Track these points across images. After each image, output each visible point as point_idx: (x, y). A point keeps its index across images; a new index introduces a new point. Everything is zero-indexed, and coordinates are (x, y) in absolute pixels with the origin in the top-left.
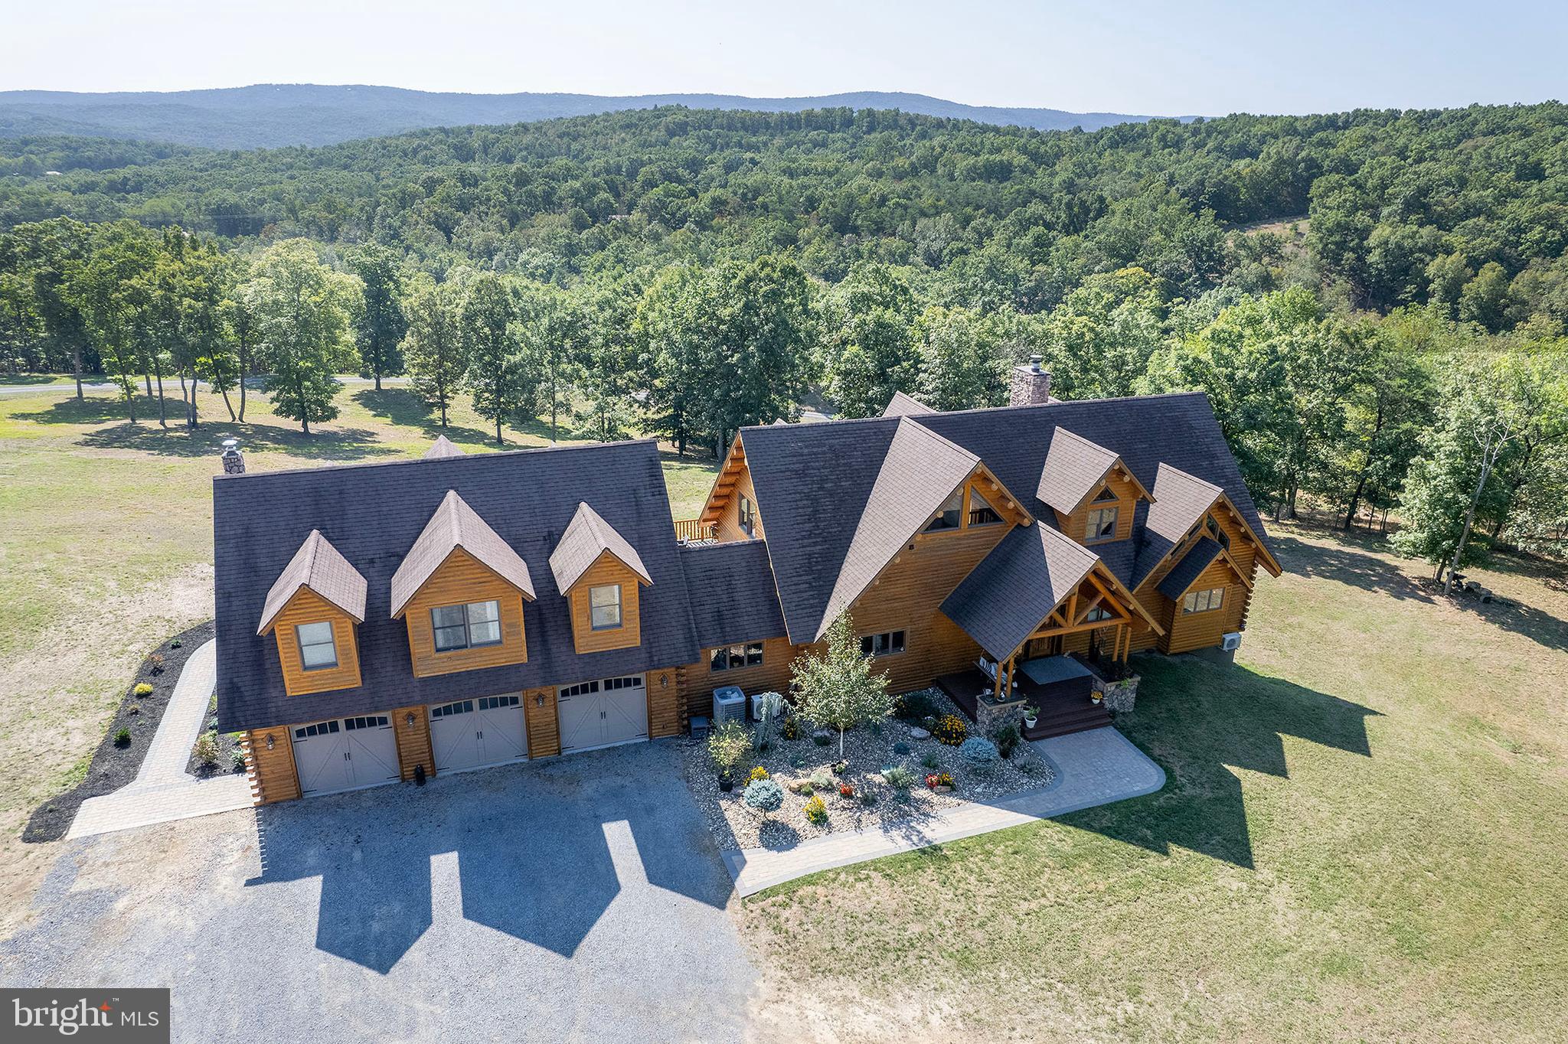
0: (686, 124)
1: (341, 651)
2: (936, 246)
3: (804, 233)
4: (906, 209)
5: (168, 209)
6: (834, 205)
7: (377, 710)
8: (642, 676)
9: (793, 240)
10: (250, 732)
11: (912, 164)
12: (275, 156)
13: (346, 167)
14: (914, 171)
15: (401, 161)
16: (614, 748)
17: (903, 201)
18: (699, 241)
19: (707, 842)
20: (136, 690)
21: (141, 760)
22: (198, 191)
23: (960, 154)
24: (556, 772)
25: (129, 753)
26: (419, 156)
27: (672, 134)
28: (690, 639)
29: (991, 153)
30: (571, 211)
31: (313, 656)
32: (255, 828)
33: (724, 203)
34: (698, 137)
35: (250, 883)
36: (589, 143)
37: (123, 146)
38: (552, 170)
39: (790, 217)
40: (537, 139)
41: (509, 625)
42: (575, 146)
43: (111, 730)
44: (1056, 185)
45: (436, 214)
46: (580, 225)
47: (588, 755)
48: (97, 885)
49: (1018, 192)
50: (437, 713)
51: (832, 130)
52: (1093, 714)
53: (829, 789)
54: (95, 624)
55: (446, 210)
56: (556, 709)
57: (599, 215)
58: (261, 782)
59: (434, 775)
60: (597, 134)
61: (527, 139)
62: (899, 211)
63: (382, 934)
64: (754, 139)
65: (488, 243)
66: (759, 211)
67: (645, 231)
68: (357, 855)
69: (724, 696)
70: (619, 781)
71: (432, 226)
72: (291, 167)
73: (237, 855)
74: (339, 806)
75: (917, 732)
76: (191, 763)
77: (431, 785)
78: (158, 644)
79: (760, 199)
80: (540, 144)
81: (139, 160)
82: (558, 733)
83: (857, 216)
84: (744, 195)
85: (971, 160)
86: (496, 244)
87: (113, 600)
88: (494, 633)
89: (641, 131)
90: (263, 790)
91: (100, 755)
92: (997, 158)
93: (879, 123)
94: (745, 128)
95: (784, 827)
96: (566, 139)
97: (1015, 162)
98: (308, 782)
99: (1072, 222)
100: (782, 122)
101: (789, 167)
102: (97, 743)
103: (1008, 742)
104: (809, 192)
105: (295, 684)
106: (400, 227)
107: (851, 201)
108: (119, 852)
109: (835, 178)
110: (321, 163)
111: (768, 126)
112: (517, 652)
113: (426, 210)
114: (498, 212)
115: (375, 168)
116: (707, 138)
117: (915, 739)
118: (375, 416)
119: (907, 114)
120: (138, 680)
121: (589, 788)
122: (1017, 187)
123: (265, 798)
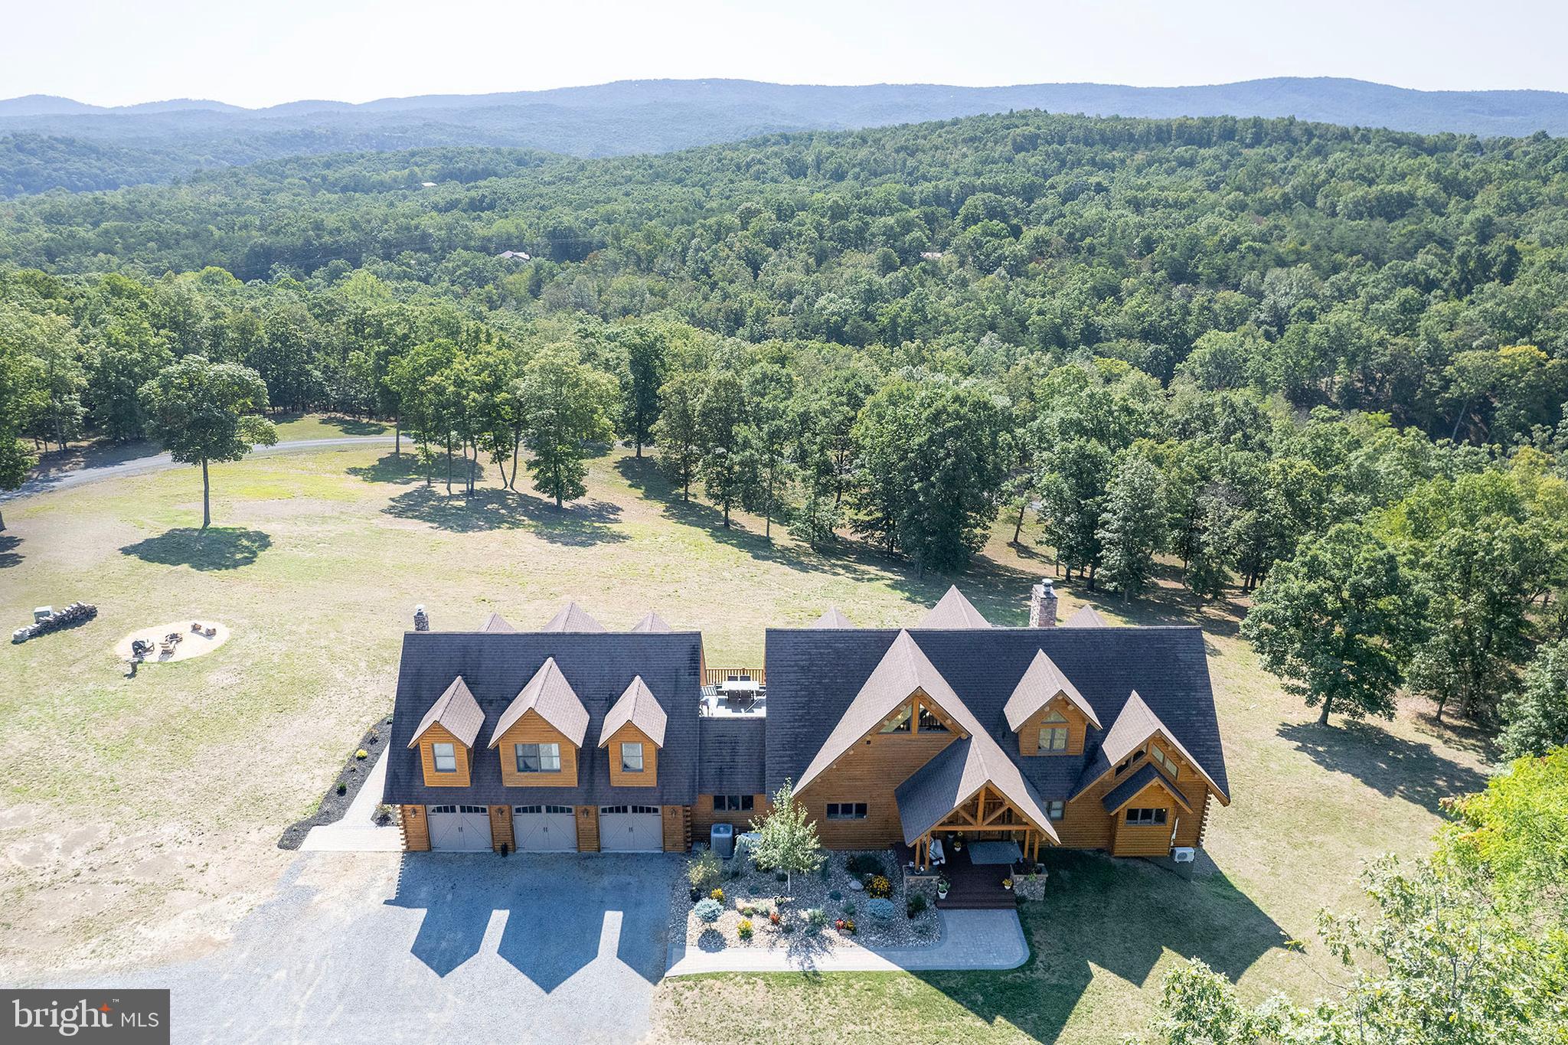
0: (1038, 136)
1: (459, 762)
2: (1284, 303)
3: (1127, 283)
4: (1258, 255)
5: (513, 230)
6: (1173, 248)
7: (477, 803)
8: (659, 807)
9: (1115, 291)
10: (402, 806)
11: (1285, 196)
12: (617, 168)
13: (679, 181)
14: (1286, 204)
15: (733, 177)
16: (637, 854)
17: (1257, 245)
18: (1008, 288)
19: (663, 935)
20: (357, 755)
21: (349, 805)
22: (541, 208)
23: (1350, 182)
24: (590, 864)
25: (343, 799)
26: (752, 171)
27: (1018, 148)
28: (692, 787)
29: (1391, 180)
30: (880, 251)
31: (442, 763)
32: (399, 866)
33: (1047, 243)
34: (1047, 155)
35: (387, 902)
36: (926, 159)
37: (490, 155)
38: (870, 202)
39: (1118, 262)
40: (874, 154)
41: (567, 761)
42: (911, 162)
43: (337, 781)
44: (1466, 225)
45: (746, 248)
46: (887, 266)
47: (618, 855)
48: (308, 883)
49: (1412, 233)
50: (518, 810)
51: (1208, 144)
52: (1003, 897)
53: (765, 914)
54: (346, 697)
55: (757, 246)
56: (597, 822)
57: (909, 255)
58: (407, 837)
59: (515, 851)
60: (937, 149)
61: (863, 153)
62: (1250, 257)
63: (446, 950)
64: (1109, 156)
65: (789, 286)
66: (1084, 254)
67: (952, 277)
68: (449, 897)
69: (717, 831)
70: (629, 879)
71: (741, 262)
72: (629, 180)
73: (384, 881)
74: (450, 861)
75: (855, 884)
76: (375, 814)
77: (510, 858)
78: (379, 719)
79: (1088, 240)
80: (875, 160)
81: (500, 169)
82: (598, 836)
83: (1200, 260)
84: (1071, 235)
85: (1360, 192)
86: (797, 287)
87: (361, 678)
88: (556, 764)
89: (985, 145)
90: (408, 842)
91: (327, 798)
92: (1397, 188)
93: (1267, 134)
94: (1104, 140)
95: (720, 936)
96: (902, 155)
97: (1419, 193)
98: (435, 842)
99: (1463, 279)
100: (1149, 133)
101: (1136, 197)
102: (328, 789)
103: (916, 908)
104: (1146, 232)
105: (430, 779)
106: (711, 262)
107: (1194, 247)
108: (323, 865)
109: (1185, 212)
110: (658, 176)
111: (1131, 137)
112: (570, 778)
113: (738, 244)
114: (807, 249)
115: (707, 183)
116: (1057, 153)
117: (851, 890)
118: (630, 486)
119: (1305, 123)
120: (361, 747)
121: (606, 881)
122: (1410, 228)
123: (408, 847)
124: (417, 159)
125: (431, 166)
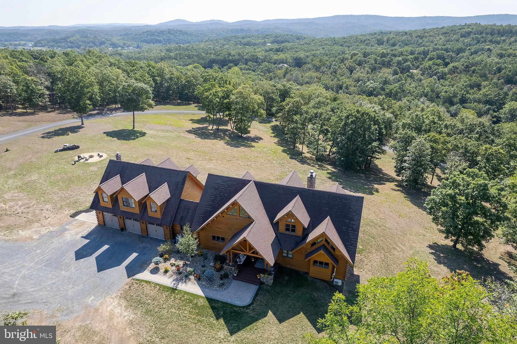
1: (108, 200)
3: (484, 83)
6: (509, 71)
8: (163, 226)
9: (478, 86)
12: (324, 41)
16: (157, 239)
18: (436, 83)
19: (143, 265)
24: (142, 239)
28: (171, 221)
30: (394, 68)
31: (105, 199)
32: (94, 228)
33: (457, 68)
35: (82, 237)
36: (426, 40)
37: (290, 36)
40: (408, 38)
45: (350, 65)
46: (395, 73)
47: (152, 238)
50: (126, 218)
52: (256, 280)
53: (177, 267)
55: (353, 65)
56: (146, 226)
57: (404, 70)
58: (99, 220)
65: (359, 78)
66: (470, 72)
67: (417, 78)
68: (98, 240)
70: (149, 246)
71: (347, 70)
73: (86, 232)
74: (107, 230)
75: (212, 264)
77: (123, 232)
79: (473, 68)
81: (291, 40)
82: (147, 231)
84: (467, 66)
95: (158, 270)
98: (106, 223)
103: (225, 277)
105: (102, 203)
106: (338, 69)
108: (76, 224)
112: (137, 211)
114: (370, 67)
121: (142, 245)
123: (99, 223)
124: (268, 37)
125: (271, 39)
